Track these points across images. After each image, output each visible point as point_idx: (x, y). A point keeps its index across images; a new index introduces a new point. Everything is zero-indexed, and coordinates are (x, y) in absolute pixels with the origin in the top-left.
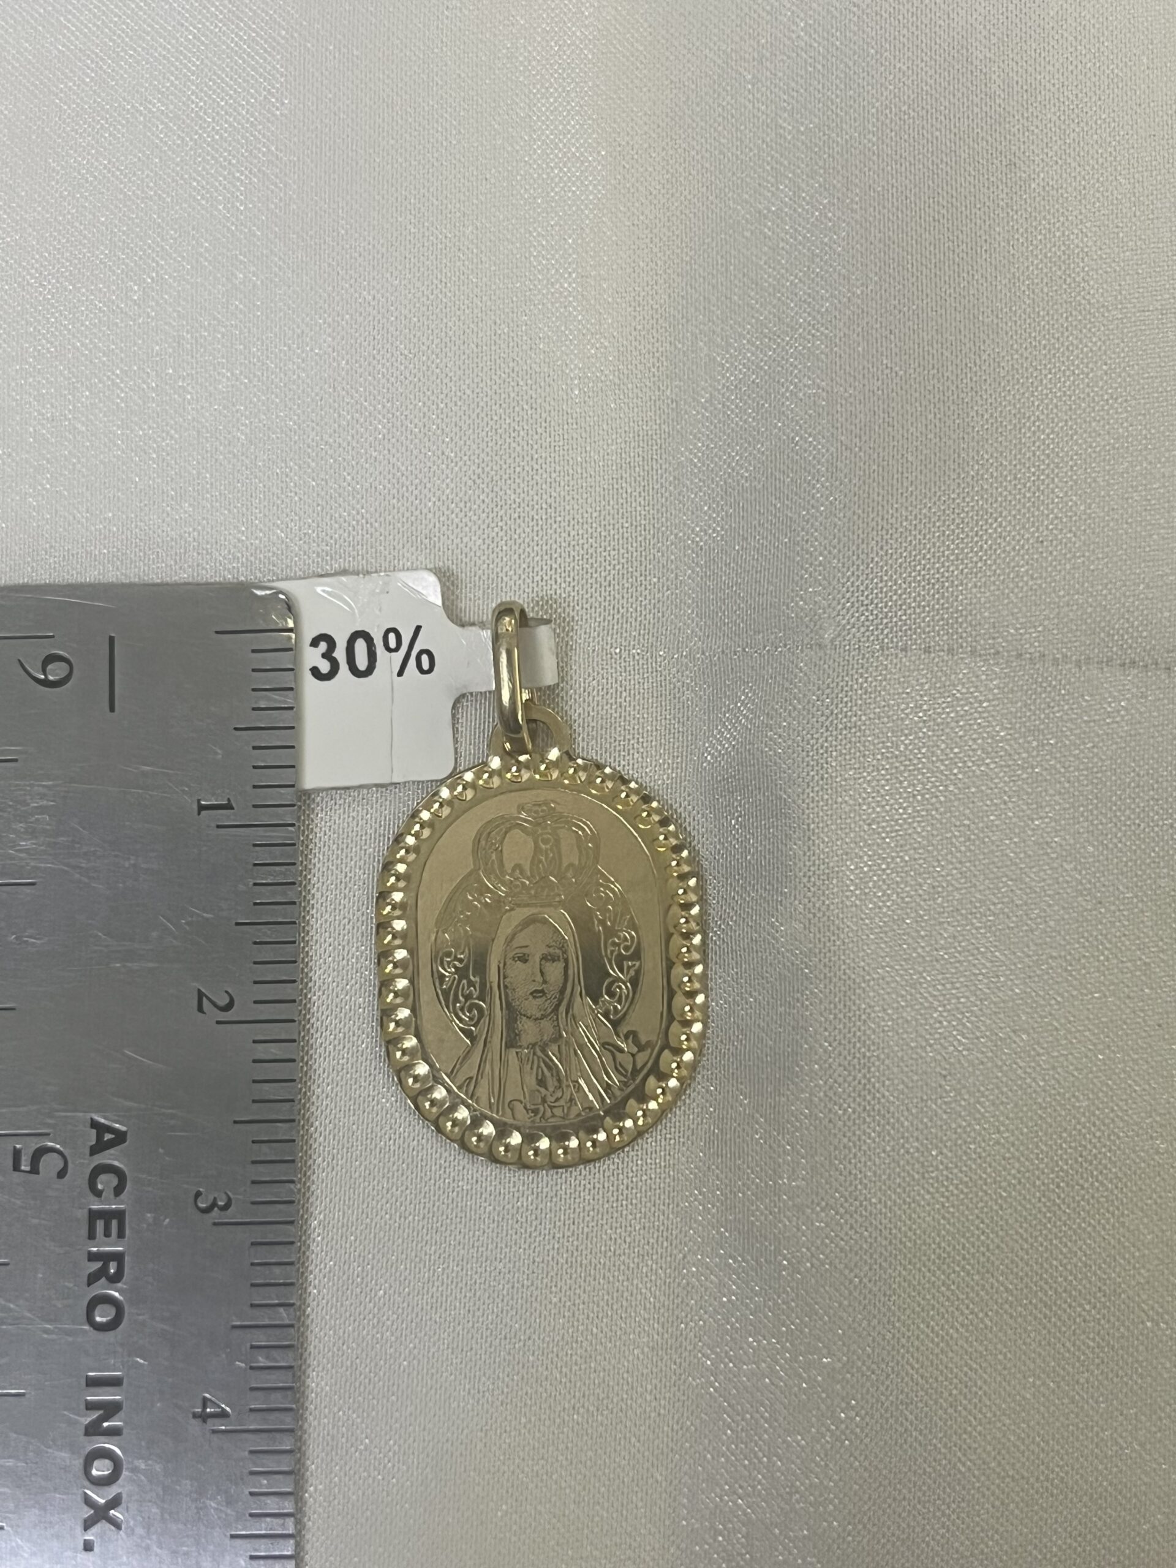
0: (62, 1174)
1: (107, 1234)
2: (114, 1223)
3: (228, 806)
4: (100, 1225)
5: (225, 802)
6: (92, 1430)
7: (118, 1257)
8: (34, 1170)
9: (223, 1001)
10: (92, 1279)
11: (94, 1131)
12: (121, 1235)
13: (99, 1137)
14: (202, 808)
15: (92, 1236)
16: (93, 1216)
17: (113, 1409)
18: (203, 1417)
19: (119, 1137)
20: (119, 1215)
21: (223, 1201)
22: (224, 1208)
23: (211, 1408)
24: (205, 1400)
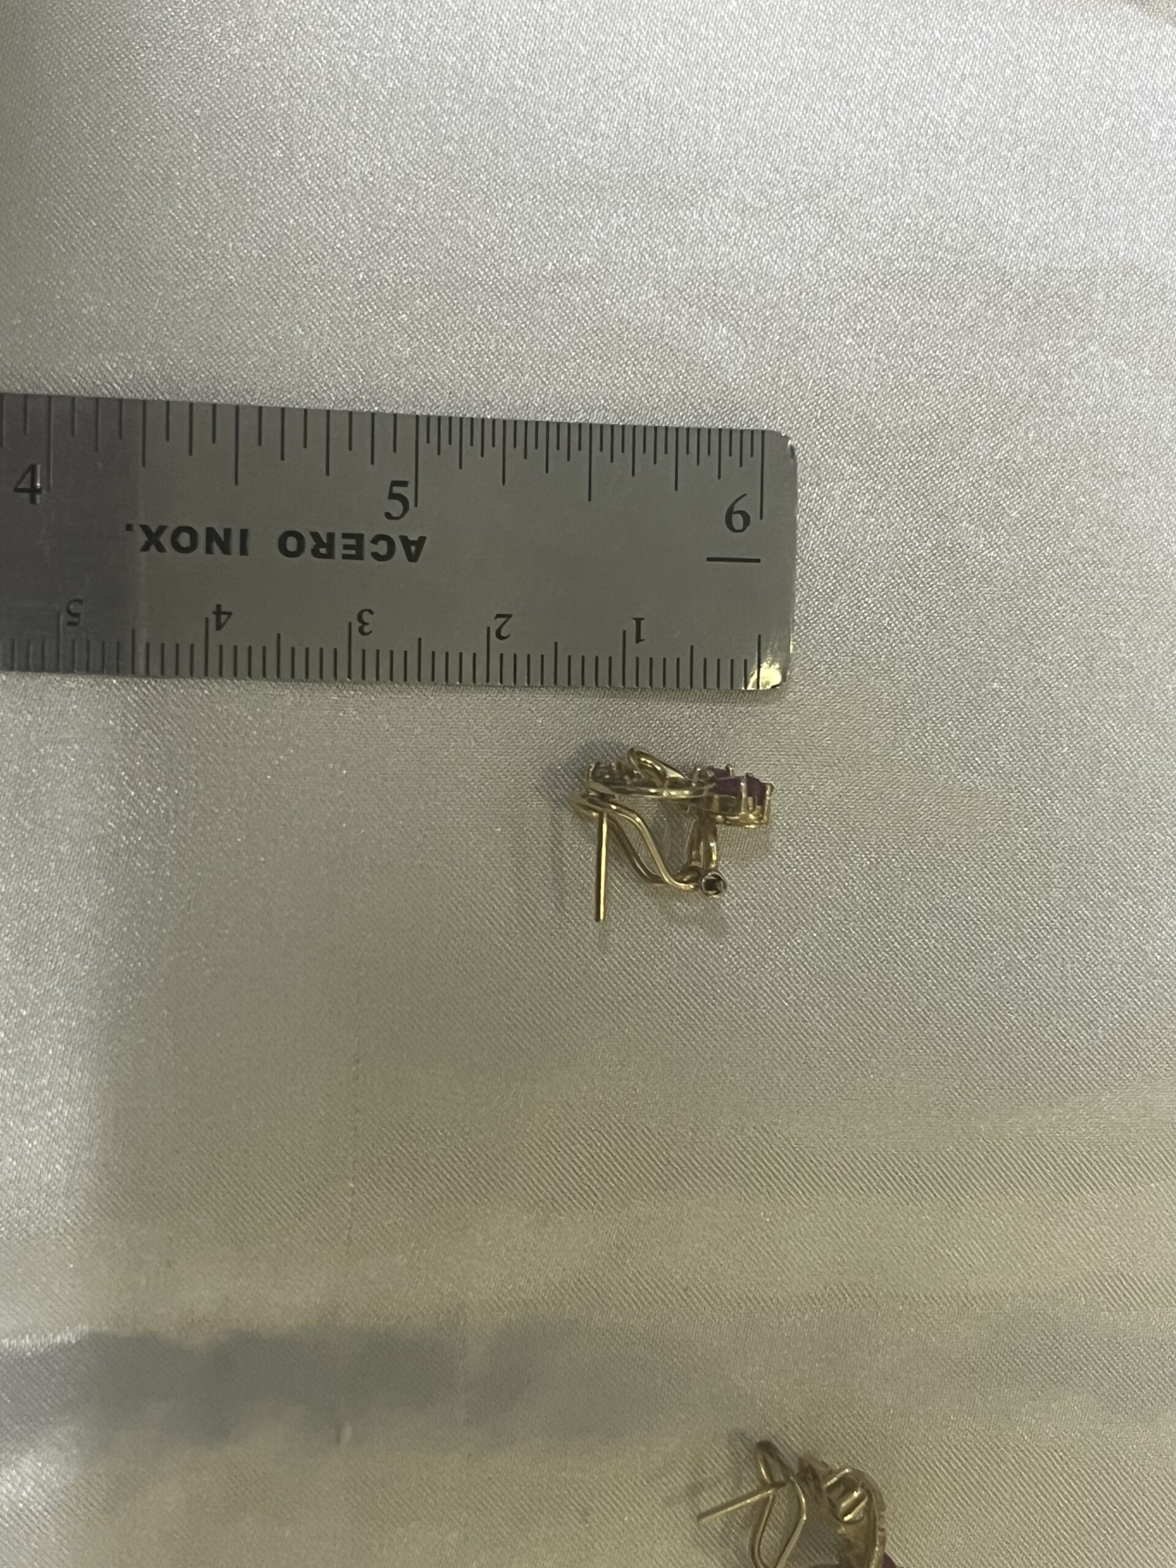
0: (388, 516)
1: (346, 547)
2: (353, 552)
3: (638, 640)
4: (352, 542)
5: (642, 638)
6: (211, 533)
7: (330, 555)
8: (392, 496)
9: (503, 634)
10: (315, 536)
11: (416, 539)
12: (345, 557)
13: (413, 543)
14: (638, 621)
15: (345, 536)
16: (359, 537)
17: (226, 549)
18: (218, 612)
19: (412, 558)
20: (359, 556)
21: (366, 629)
22: (361, 630)
23: (223, 618)
24: (229, 614)
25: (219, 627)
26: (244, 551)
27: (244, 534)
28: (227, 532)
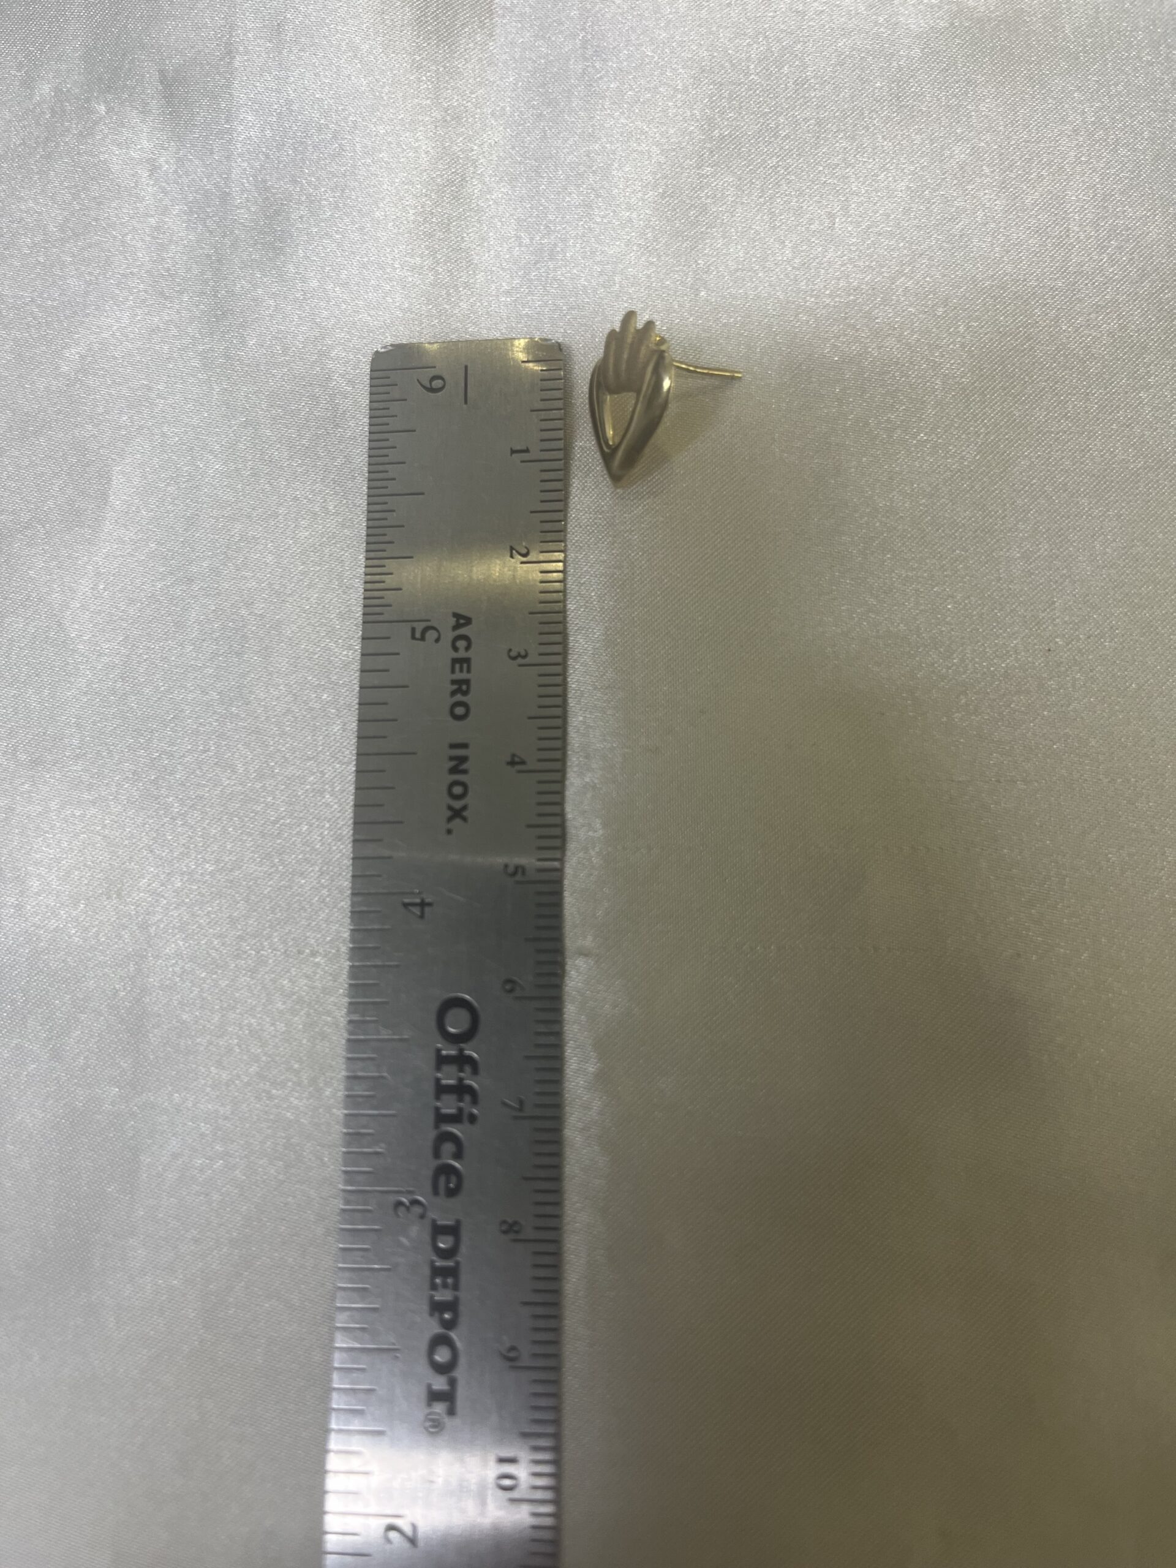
0: (437, 640)
1: (461, 670)
2: (465, 666)
3: (527, 451)
4: (457, 666)
5: (525, 448)
6: (453, 770)
7: (467, 682)
8: (423, 638)
9: (524, 551)
10: (453, 693)
11: (455, 619)
12: (469, 671)
13: (457, 621)
14: (513, 452)
15: (453, 671)
16: (455, 661)
17: (463, 759)
18: (512, 763)
19: (468, 621)
20: (467, 661)
21: (523, 653)
22: (525, 657)
23: (517, 759)
24: (514, 755)
25: (523, 763)
27: (453, 746)
28: (451, 758)
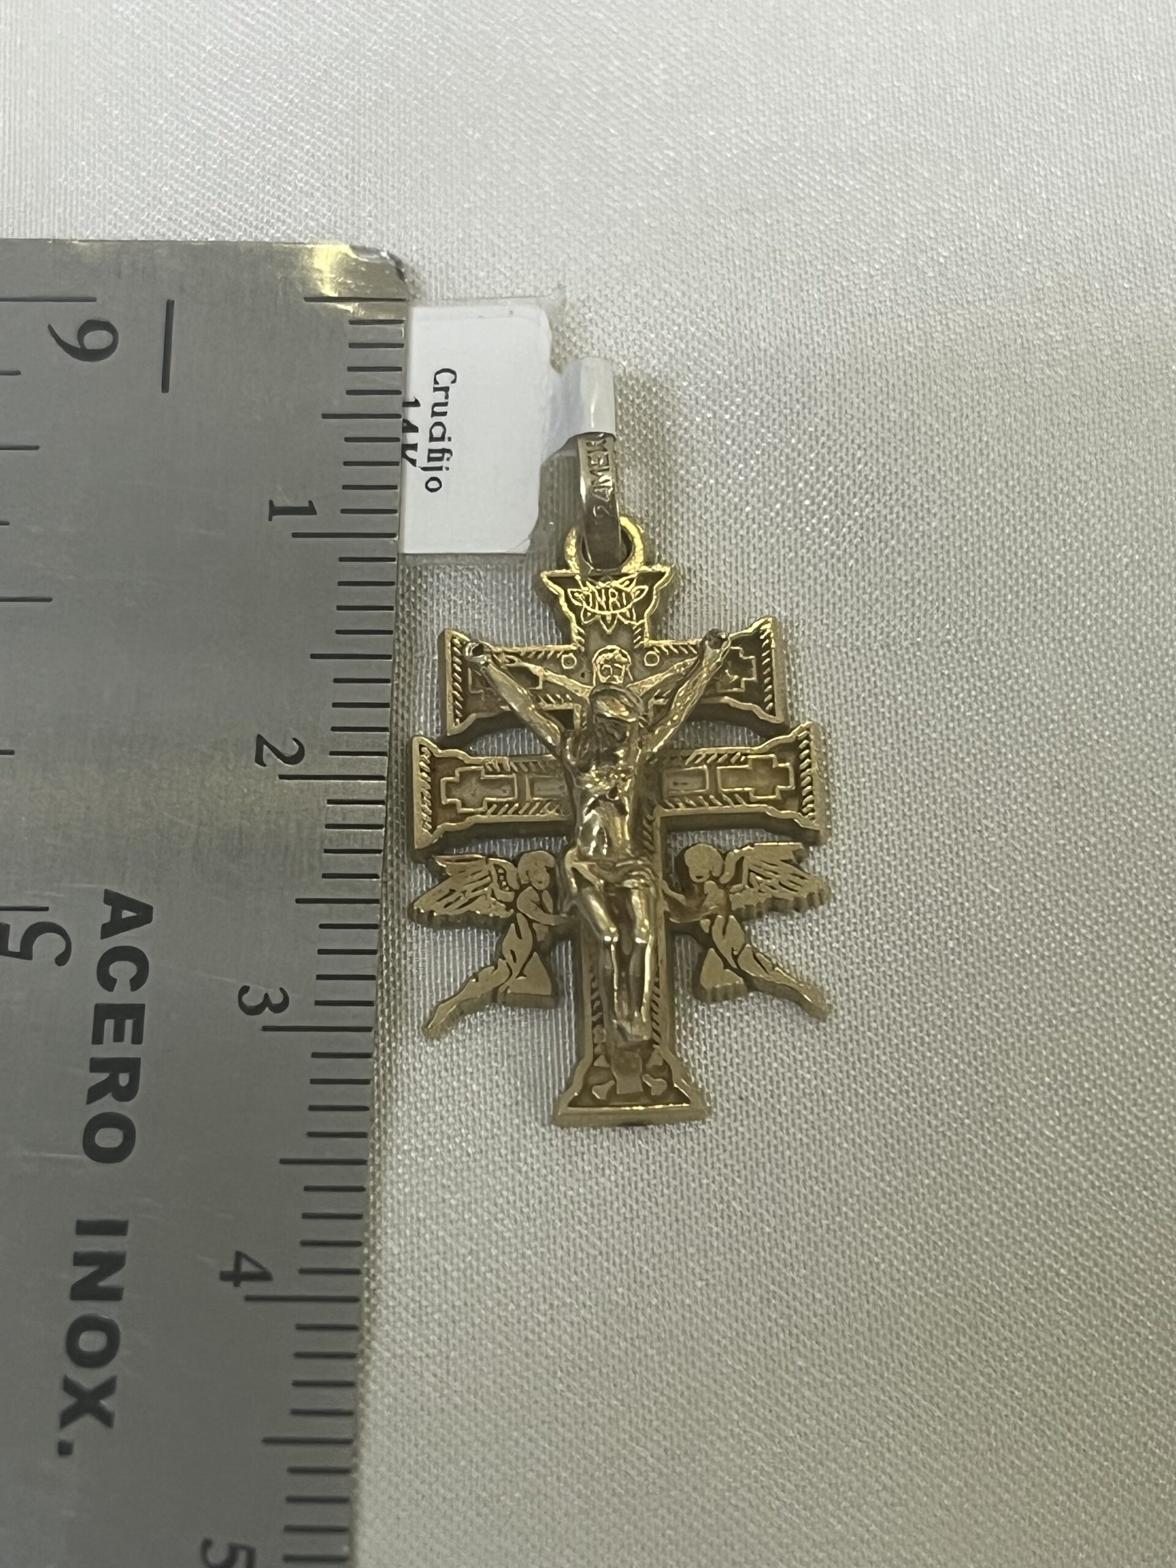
0: (62, 959)
1: (118, 1036)
2: (129, 1024)
3: (310, 510)
4: (109, 1025)
5: (307, 505)
6: (81, 1291)
7: (132, 1066)
8: (25, 953)
9: (292, 750)
10: (94, 1094)
11: (109, 908)
12: (137, 1039)
13: (115, 914)
14: (275, 511)
15: (98, 1039)
16: (102, 1012)
17: (113, 1262)
18: (235, 1277)
19: (144, 914)
20: (136, 1012)
21: (278, 999)
22: (279, 1008)
23: (246, 1267)
24: (239, 1256)
25: (264, 1276)
26: (117, 1228)
27: (84, 1228)
28: (80, 1260)
